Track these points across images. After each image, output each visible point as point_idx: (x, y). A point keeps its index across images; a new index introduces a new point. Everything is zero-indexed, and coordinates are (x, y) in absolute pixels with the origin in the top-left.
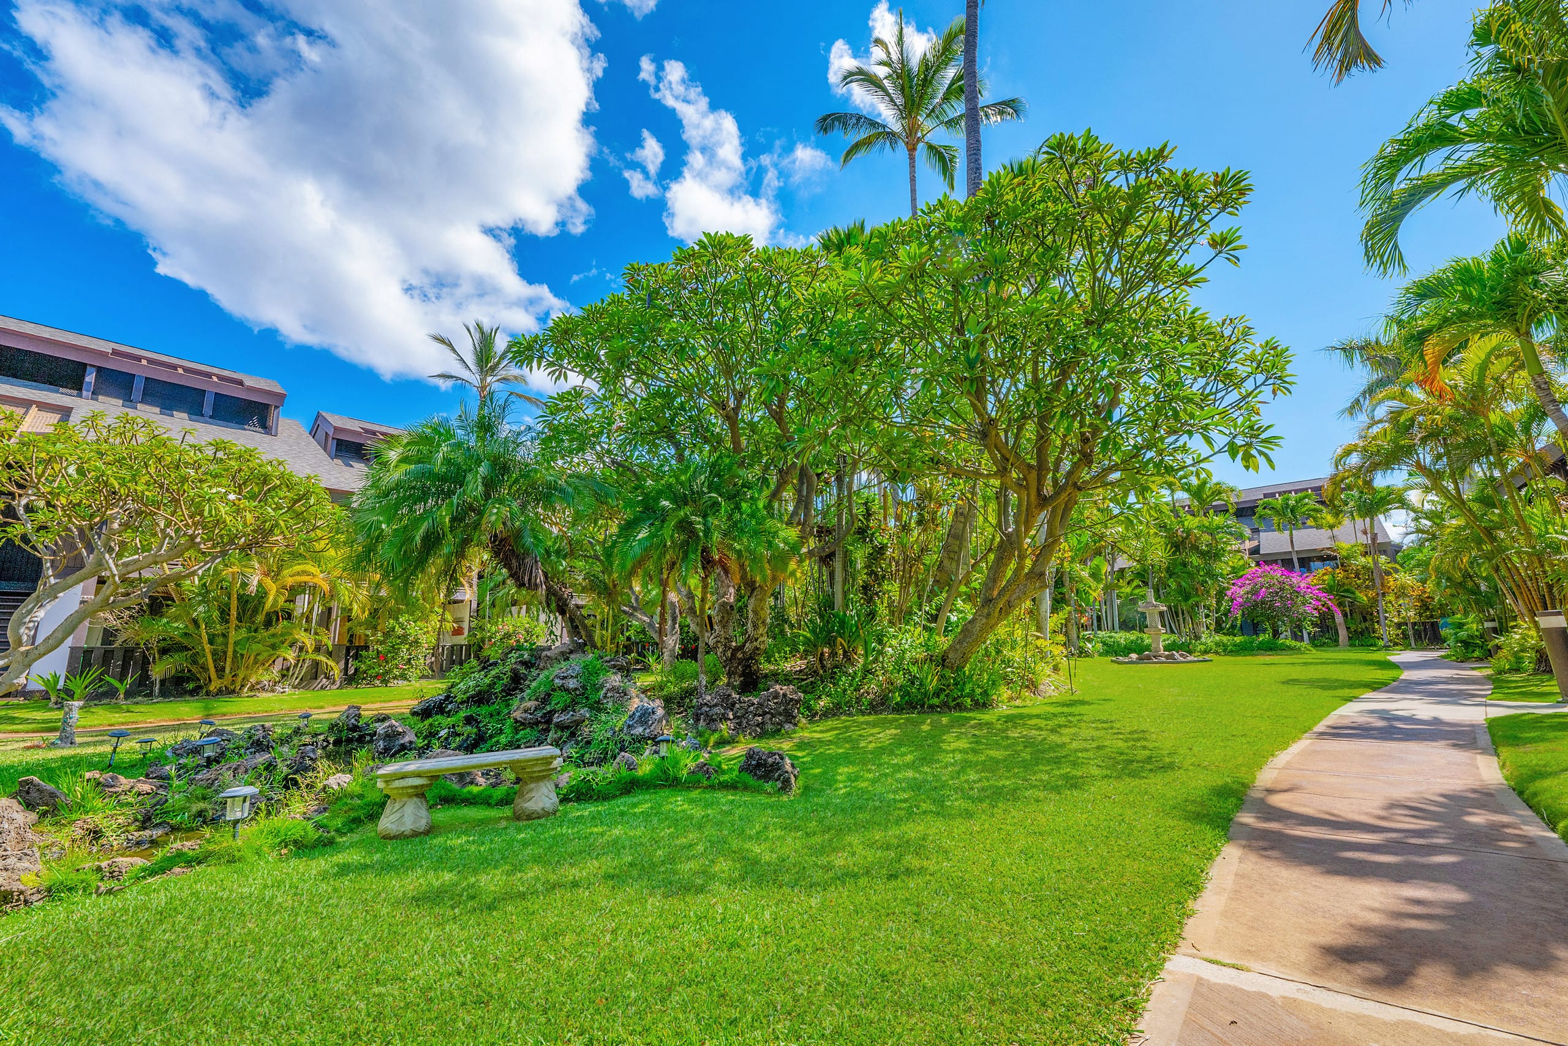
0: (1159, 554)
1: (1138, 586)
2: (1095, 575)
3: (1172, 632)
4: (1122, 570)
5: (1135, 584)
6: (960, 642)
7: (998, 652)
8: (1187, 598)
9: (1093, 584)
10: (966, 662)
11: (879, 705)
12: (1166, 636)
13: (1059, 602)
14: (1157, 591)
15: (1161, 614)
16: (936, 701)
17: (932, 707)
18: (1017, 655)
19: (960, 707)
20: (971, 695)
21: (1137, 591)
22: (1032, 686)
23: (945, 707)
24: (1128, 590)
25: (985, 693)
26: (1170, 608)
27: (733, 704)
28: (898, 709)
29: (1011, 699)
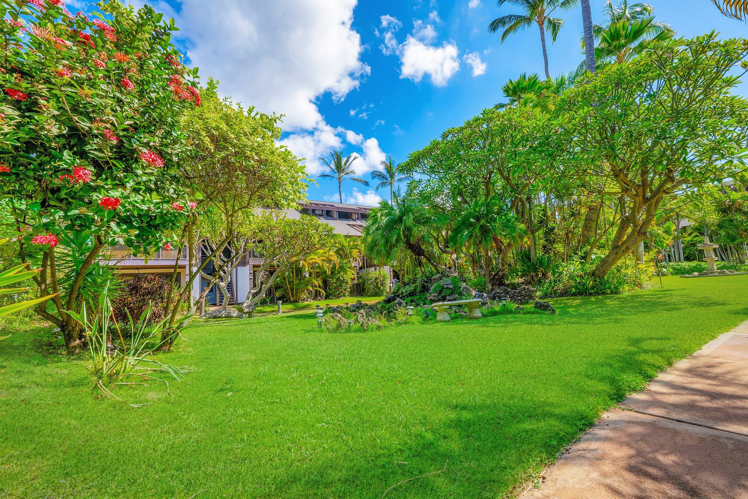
0: (713, 218)
1: (695, 236)
2: (667, 232)
3: (723, 260)
4: (684, 228)
5: (694, 235)
6: (602, 266)
7: (619, 271)
8: (733, 239)
9: (666, 236)
10: (605, 275)
11: (565, 293)
12: (718, 263)
13: (647, 247)
14: (711, 238)
15: (715, 250)
16: (592, 291)
17: (591, 294)
18: (629, 271)
19: (604, 293)
20: (609, 288)
21: (695, 239)
22: (640, 285)
23: (597, 293)
24: (690, 238)
25: (616, 288)
26: (721, 246)
27: (508, 293)
28: (574, 295)
29: (629, 290)
